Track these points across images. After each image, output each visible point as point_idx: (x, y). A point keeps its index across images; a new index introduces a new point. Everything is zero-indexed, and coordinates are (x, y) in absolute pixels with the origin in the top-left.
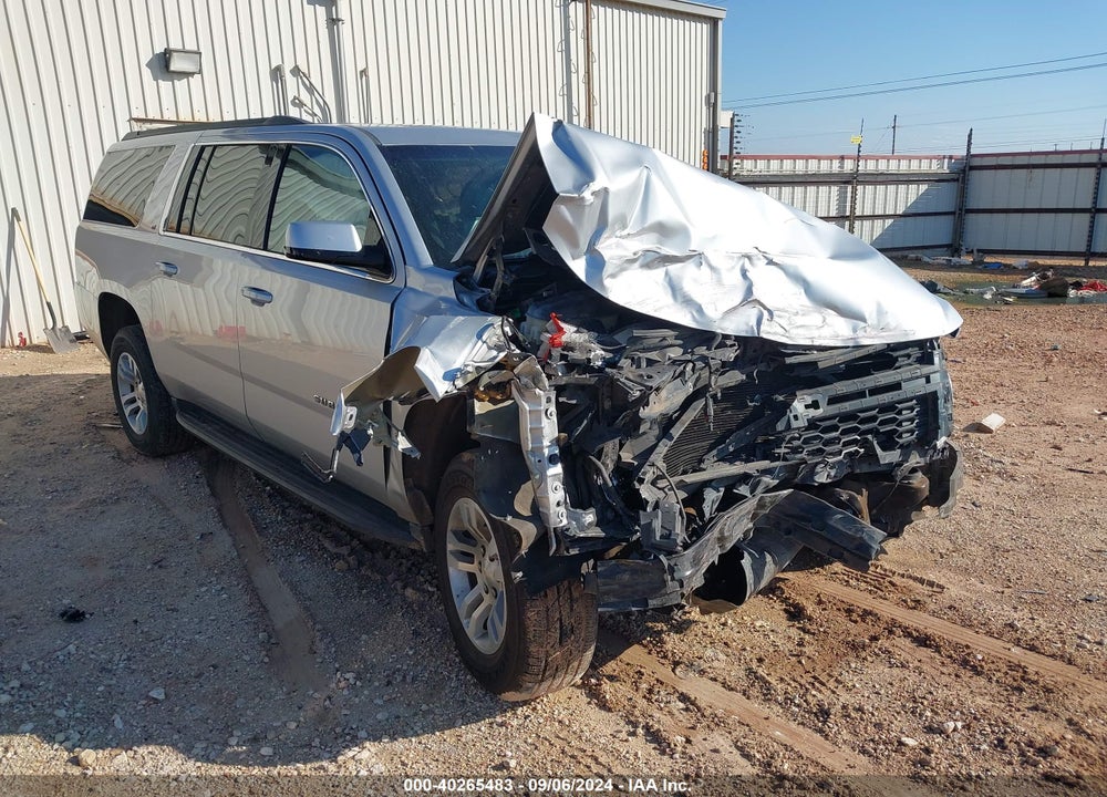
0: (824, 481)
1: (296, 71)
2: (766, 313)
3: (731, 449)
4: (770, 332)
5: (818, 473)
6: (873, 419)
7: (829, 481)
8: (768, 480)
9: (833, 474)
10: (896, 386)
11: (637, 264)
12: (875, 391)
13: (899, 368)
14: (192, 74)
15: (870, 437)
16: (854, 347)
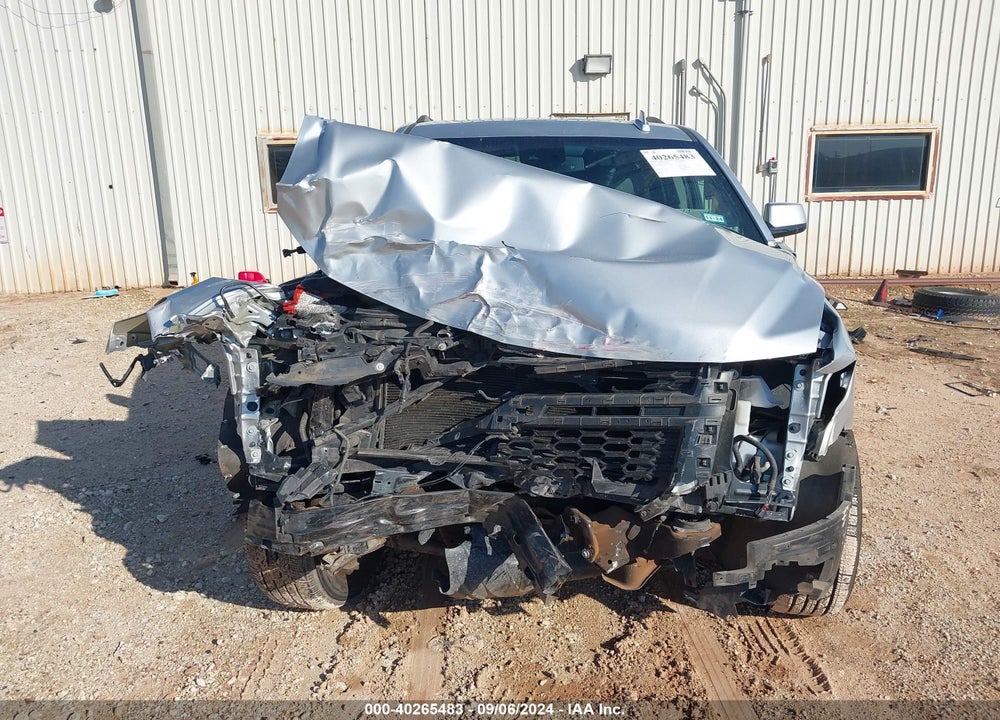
0: (542, 494)
1: (698, 64)
2: (484, 308)
3: (457, 438)
4: (483, 326)
5: (536, 484)
6: (601, 441)
7: (548, 495)
8: (480, 476)
9: (554, 489)
10: (634, 410)
11: (367, 249)
12: (604, 410)
13: (652, 391)
14: (605, 74)
15: (589, 460)
16: (586, 358)
